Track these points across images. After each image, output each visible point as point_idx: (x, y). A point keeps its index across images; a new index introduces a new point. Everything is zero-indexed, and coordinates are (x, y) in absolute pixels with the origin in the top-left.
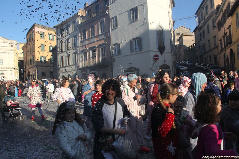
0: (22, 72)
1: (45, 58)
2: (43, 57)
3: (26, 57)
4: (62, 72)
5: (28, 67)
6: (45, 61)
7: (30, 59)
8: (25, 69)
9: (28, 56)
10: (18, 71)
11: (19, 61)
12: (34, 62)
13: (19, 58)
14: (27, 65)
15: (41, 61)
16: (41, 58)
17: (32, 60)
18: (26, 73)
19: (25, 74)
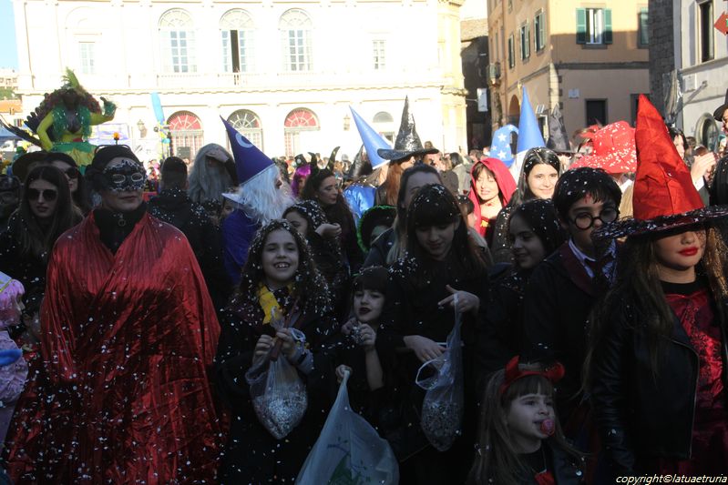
0: (482, 107)
1: (608, 15)
2: (595, 11)
3: (503, 14)
4: (701, 95)
5: (512, 77)
6: (608, 36)
7: (519, 29)
8: (498, 85)
9: (511, 9)
10: (462, 100)
11: (468, 44)
12: (544, 40)
13: (466, 24)
14: (505, 65)
15: (582, 37)
16: (579, 21)
17: (533, 36)
18: (500, 107)
19: (495, 115)
